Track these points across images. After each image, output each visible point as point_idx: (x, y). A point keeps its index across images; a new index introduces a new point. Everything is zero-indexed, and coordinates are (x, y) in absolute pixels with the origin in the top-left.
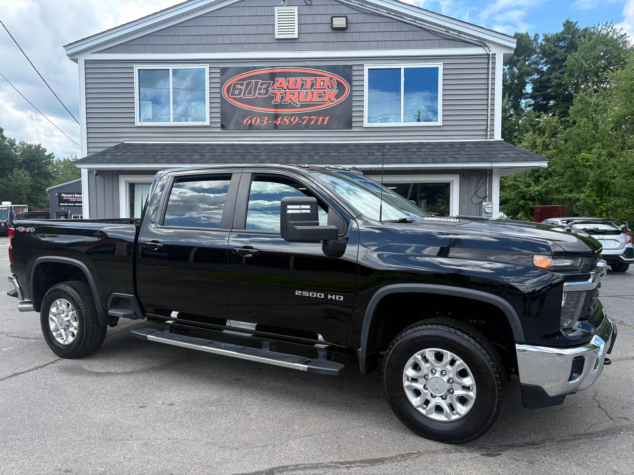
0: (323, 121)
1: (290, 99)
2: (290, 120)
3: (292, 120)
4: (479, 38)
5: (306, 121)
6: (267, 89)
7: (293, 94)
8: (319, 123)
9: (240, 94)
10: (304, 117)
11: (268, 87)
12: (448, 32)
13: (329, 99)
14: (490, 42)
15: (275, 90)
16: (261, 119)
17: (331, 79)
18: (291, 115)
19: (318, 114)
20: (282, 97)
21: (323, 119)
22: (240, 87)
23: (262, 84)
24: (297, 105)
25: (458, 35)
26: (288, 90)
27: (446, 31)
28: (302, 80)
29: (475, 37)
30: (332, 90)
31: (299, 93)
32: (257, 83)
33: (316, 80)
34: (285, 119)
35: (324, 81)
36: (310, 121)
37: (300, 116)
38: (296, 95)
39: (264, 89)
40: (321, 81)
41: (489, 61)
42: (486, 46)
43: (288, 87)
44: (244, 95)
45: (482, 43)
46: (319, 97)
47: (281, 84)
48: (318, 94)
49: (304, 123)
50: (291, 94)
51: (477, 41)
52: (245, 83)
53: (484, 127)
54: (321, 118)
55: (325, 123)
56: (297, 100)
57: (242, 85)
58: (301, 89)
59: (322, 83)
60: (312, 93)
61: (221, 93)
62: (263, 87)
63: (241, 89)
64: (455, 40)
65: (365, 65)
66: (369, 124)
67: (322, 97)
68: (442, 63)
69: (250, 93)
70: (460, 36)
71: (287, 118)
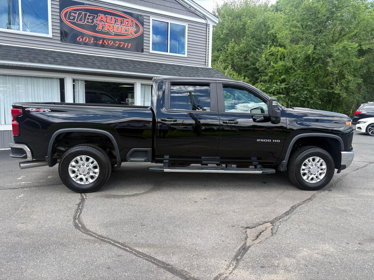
0: (128, 46)
1: (108, 29)
2: (108, 43)
3: (109, 42)
4: (203, 14)
5: (118, 44)
6: (93, 19)
7: (110, 26)
8: (125, 47)
9: (74, 19)
10: (117, 42)
11: (94, 18)
12: (190, 8)
13: (131, 33)
14: (208, 17)
15: (98, 21)
16: (89, 39)
17: (132, 21)
18: (109, 40)
19: (125, 41)
20: (103, 27)
21: (127, 45)
22: (74, 15)
23: (89, 16)
24: (113, 34)
25: (194, 11)
26: (106, 23)
27: (189, 7)
28: (115, 18)
29: (202, 13)
30: (132, 28)
31: (113, 27)
32: (86, 15)
33: (123, 20)
34: (105, 41)
35: (128, 22)
36: (120, 44)
37: (114, 41)
38: (112, 27)
39: (91, 19)
40: (127, 21)
41: (207, 27)
42: (206, 19)
43: (106, 21)
44: (77, 21)
45: (204, 17)
46: (125, 31)
47: (102, 18)
48: (125, 29)
49: (117, 45)
50: (108, 26)
51: (202, 16)
52: (78, 12)
53: (204, 61)
54: (127, 44)
55: (129, 47)
56: (112, 30)
57: (76, 13)
58: (114, 24)
59: (127, 22)
60: (121, 28)
61: (60, 16)
62: (90, 18)
63: (75, 17)
64: (193, 13)
65: (150, 17)
66: (153, 51)
67: (127, 31)
68: (187, 24)
69: (81, 20)
70: (195, 11)
71: (106, 41)
